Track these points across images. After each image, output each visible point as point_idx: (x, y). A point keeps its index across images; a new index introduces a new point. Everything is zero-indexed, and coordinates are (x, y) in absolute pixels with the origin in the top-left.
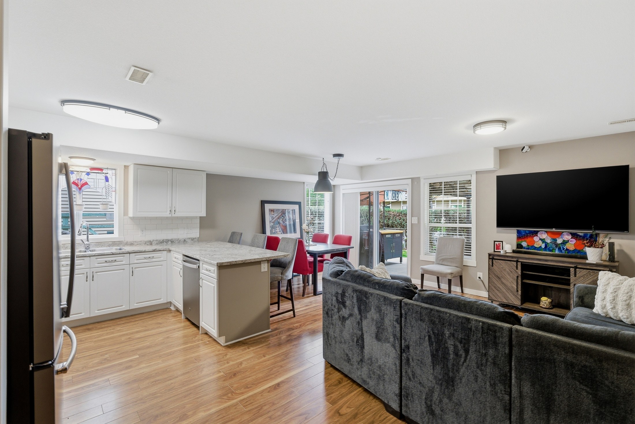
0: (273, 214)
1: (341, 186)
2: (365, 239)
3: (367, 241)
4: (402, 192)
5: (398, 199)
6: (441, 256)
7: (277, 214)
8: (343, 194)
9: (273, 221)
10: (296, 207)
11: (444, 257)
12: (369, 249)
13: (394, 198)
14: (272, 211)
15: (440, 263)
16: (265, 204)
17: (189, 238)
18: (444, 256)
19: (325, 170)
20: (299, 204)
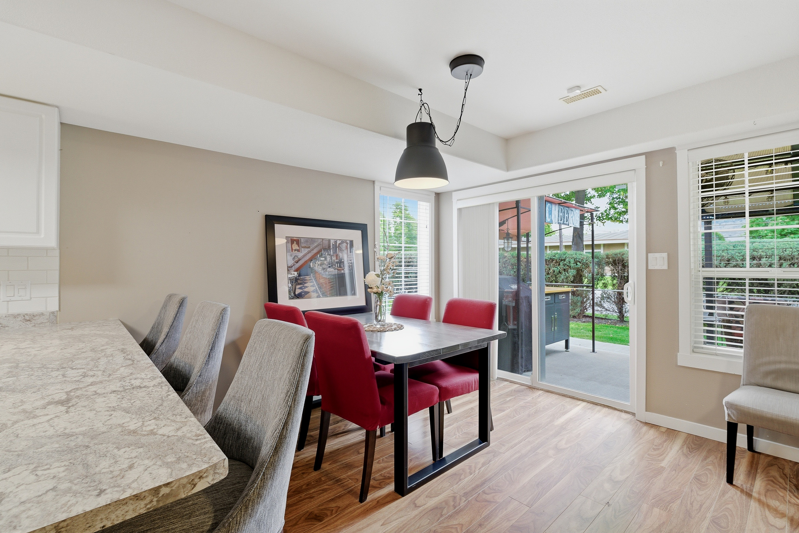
0: (298, 251)
1: (453, 193)
2: (509, 306)
3: (514, 311)
4: (574, 209)
5: (567, 223)
6: (769, 363)
7: (307, 250)
8: (460, 210)
9: (297, 265)
10: (356, 235)
11: (783, 366)
12: (518, 330)
13: (561, 220)
14: (293, 241)
15: (768, 381)
16: (276, 225)
17: (15, 316)
18: (780, 362)
19: (426, 119)
20: (363, 228)
